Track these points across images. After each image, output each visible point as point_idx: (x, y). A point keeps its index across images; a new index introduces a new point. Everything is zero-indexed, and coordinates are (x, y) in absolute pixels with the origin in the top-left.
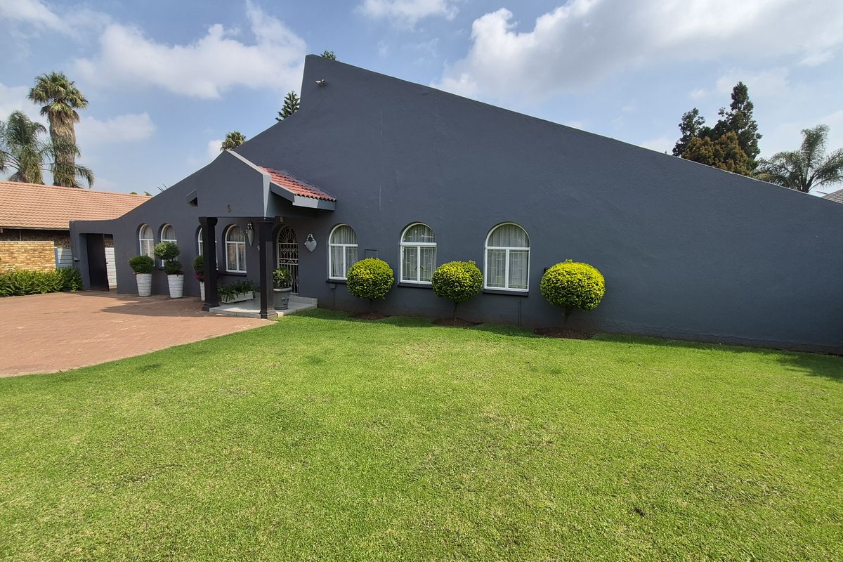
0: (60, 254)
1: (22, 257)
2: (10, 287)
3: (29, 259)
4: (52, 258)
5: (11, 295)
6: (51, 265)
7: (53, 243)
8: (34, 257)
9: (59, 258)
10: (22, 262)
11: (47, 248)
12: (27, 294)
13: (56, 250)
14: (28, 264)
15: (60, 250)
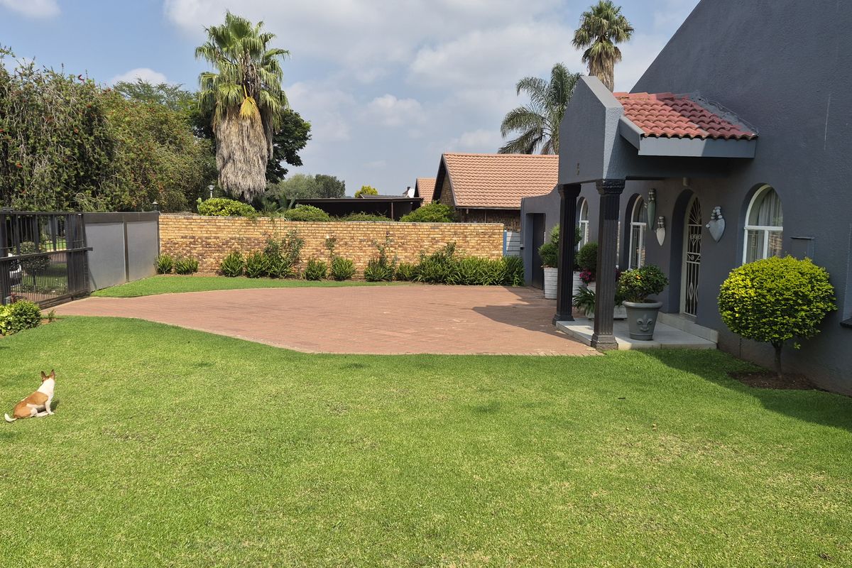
0: (508, 239)
1: (473, 242)
2: (457, 274)
3: (480, 244)
4: (500, 244)
5: (458, 284)
6: (498, 252)
7: (502, 225)
8: (483, 241)
9: (508, 243)
10: (473, 247)
11: (496, 231)
12: (470, 284)
13: (505, 234)
14: (478, 250)
15: (510, 234)
